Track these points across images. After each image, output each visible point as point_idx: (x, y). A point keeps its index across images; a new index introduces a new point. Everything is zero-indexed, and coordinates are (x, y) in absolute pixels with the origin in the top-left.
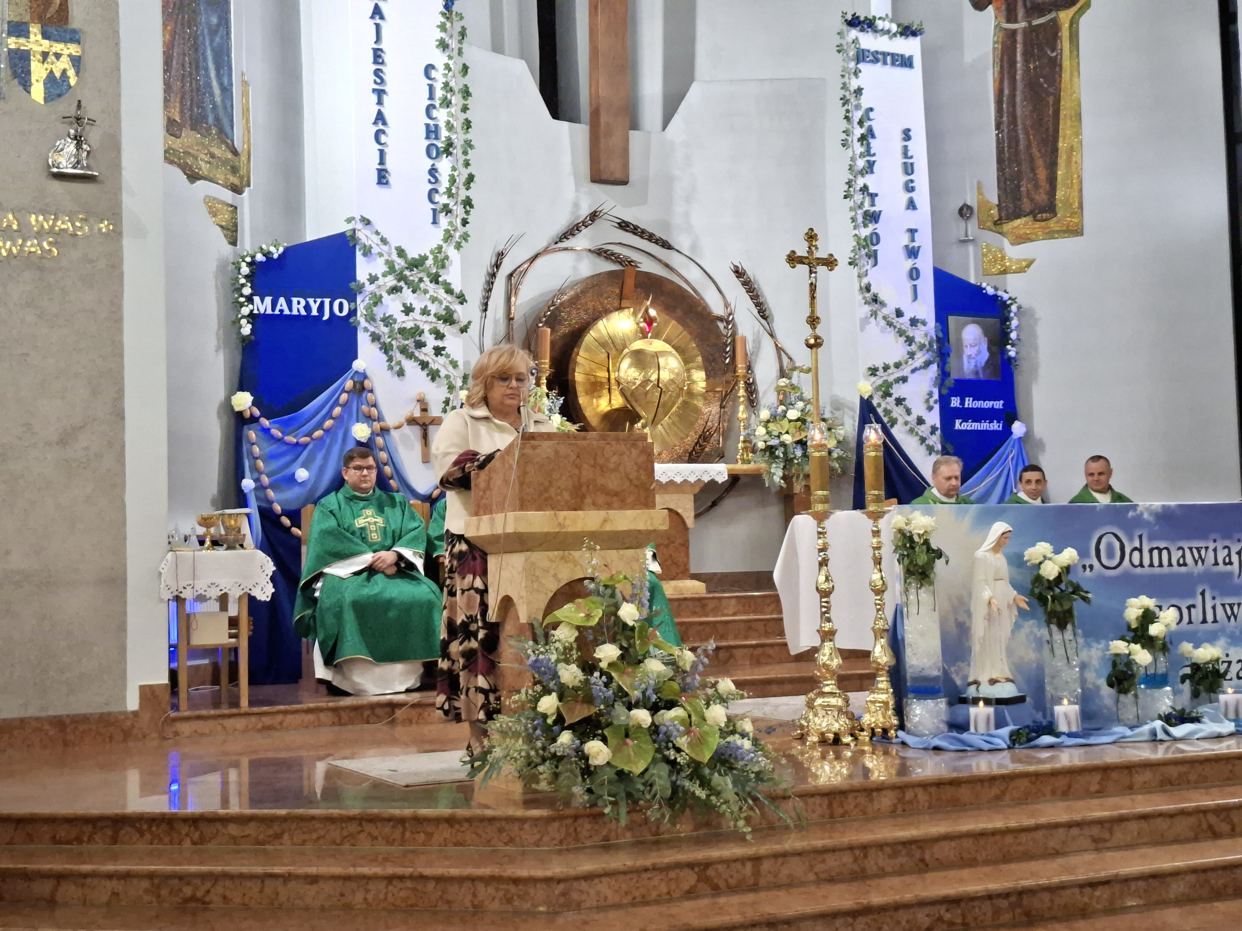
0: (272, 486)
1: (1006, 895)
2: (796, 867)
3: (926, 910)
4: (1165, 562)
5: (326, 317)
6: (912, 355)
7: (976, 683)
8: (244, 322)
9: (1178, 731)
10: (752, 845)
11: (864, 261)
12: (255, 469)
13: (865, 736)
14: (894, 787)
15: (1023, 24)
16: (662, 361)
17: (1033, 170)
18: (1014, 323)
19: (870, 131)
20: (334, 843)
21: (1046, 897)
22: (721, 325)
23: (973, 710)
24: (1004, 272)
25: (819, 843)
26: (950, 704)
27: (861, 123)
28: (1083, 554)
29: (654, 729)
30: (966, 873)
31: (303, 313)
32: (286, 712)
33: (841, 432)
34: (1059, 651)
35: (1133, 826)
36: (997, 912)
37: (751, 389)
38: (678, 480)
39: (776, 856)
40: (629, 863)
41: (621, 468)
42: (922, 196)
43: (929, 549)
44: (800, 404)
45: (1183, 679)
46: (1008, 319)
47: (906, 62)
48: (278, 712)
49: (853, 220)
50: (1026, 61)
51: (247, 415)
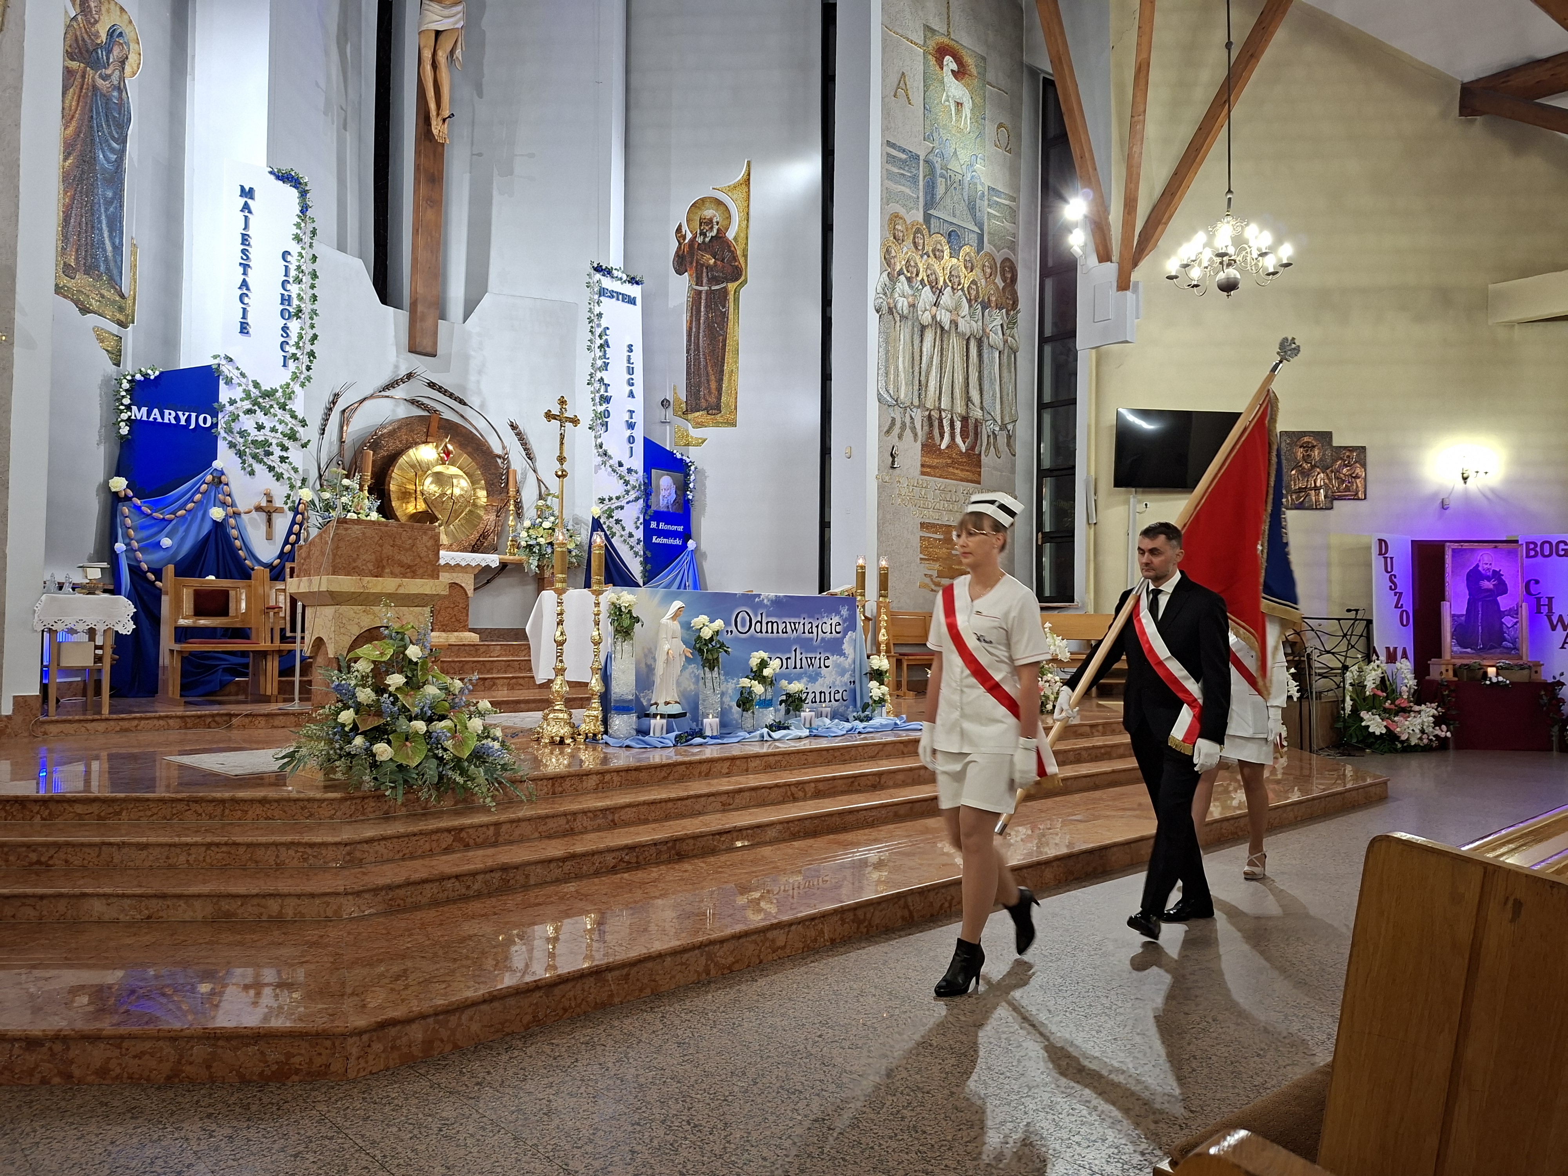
0: (139, 550)
1: (665, 842)
2: (526, 829)
3: (614, 854)
4: (775, 631)
5: (192, 426)
6: (627, 492)
7: (656, 704)
8: (122, 424)
9: (776, 735)
10: (494, 814)
11: (599, 427)
12: (126, 536)
13: (581, 739)
14: (598, 773)
15: (706, 288)
16: (455, 481)
17: (708, 381)
18: (692, 478)
19: (606, 341)
20: (165, 818)
21: (691, 842)
22: (499, 461)
23: (653, 721)
24: (688, 445)
25: (541, 812)
26: (639, 717)
27: (600, 336)
28: (727, 623)
29: (428, 734)
30: (641, 828)
31: (173, 422)
32: (141, 719)
33: (578, 539)
34: (709, 684)
35: (747, 794)
36: (659, 853)
37: (518, 506)
38: (463, 564)
39: (512, 822)
40: (402, 830)
41: (414, 549)
42: (638, 390)
43: (631, 617)
44: (552, 519)
45: (781, 702)
46: (689, 475)
47: (632, 301)
48: (134, 718)
49: (593, 399)
50: (707, 313)
51: (122, 494)
